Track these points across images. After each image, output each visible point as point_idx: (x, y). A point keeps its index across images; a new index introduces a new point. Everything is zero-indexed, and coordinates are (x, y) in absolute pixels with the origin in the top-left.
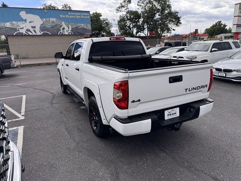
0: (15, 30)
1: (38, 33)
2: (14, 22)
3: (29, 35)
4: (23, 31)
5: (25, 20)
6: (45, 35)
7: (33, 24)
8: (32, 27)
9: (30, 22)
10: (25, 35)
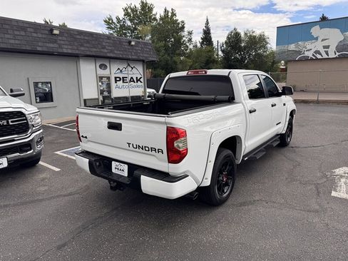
0: (299, 52)
1: (332, 55)
2: (300, 43)
3: (317, 59)
4: (310, 54)
5: (317, 39)
6: (341, 58)
7: (326, 43)
8: (324, 47)
9: (323, 40)
10: (312, 59)
